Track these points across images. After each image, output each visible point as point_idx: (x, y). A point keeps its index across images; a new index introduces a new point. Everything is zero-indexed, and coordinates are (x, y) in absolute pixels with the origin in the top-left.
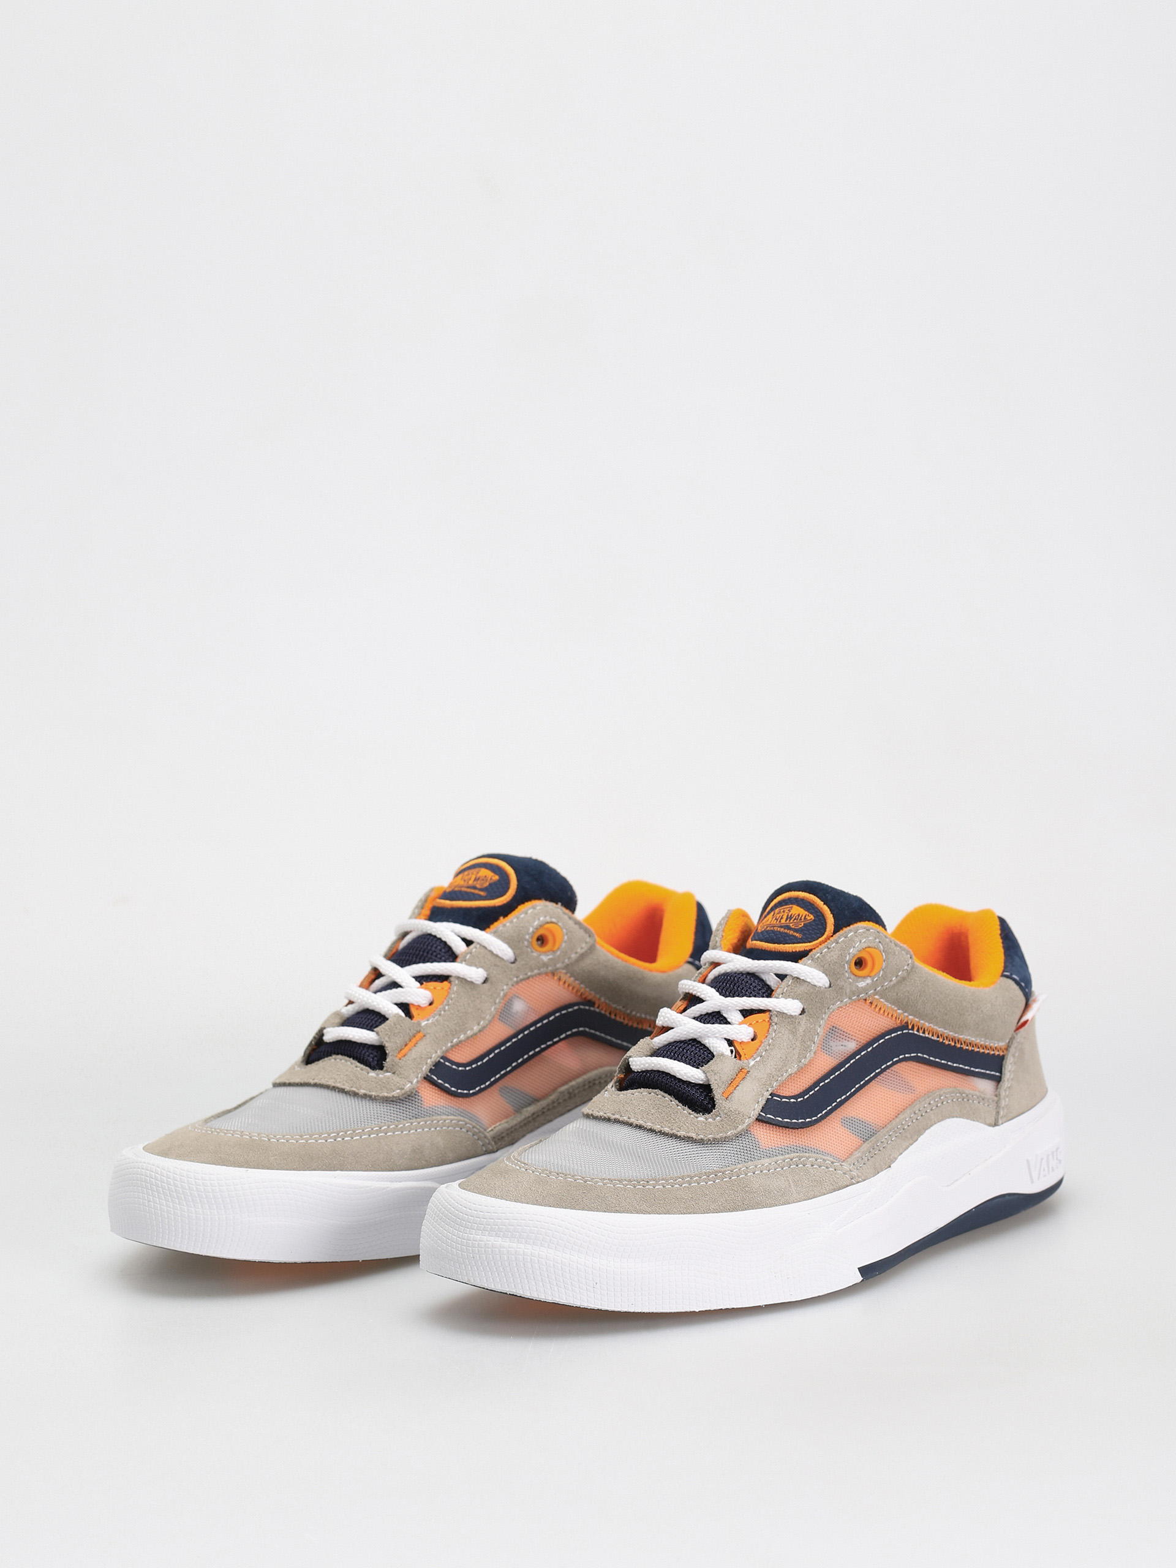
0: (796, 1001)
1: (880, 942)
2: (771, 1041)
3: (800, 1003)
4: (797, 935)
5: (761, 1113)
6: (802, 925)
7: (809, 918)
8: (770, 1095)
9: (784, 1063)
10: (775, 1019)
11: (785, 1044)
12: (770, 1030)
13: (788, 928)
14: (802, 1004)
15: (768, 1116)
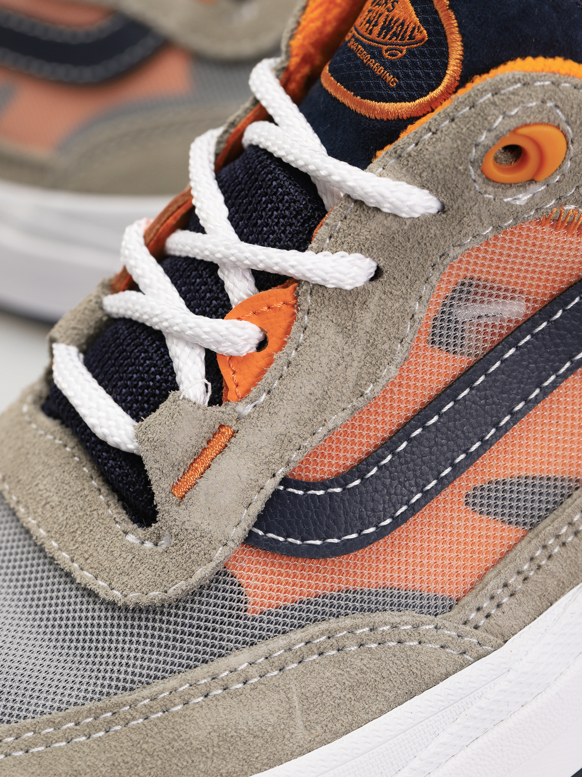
0: (357, 256)
1: (557, 106)
2: (294, 353)
3: (368, 260)
4: (390, 78)
5: (256, 530)
6: (404, 52)
7: (418, 36)
8: (280, 484)
9: (320, 405)
10: (307, 301)
11: (324, 360)
12: (294, 328)
13: (376, 54)
14: (374, 259)
15: (271, 535)
